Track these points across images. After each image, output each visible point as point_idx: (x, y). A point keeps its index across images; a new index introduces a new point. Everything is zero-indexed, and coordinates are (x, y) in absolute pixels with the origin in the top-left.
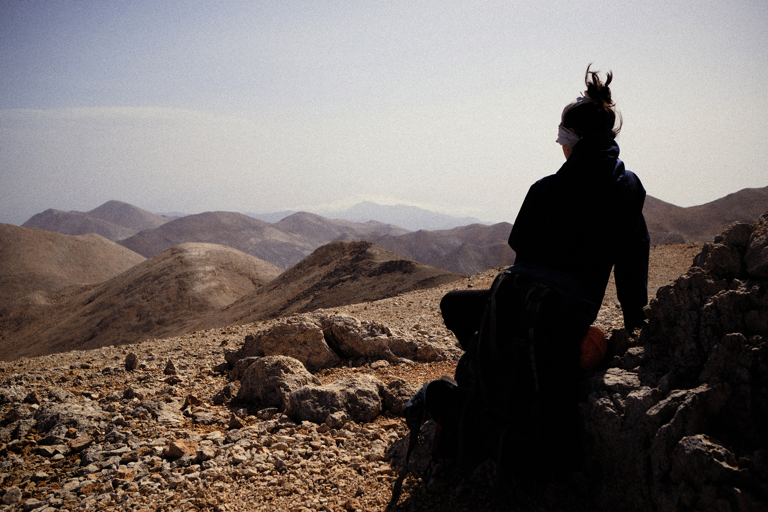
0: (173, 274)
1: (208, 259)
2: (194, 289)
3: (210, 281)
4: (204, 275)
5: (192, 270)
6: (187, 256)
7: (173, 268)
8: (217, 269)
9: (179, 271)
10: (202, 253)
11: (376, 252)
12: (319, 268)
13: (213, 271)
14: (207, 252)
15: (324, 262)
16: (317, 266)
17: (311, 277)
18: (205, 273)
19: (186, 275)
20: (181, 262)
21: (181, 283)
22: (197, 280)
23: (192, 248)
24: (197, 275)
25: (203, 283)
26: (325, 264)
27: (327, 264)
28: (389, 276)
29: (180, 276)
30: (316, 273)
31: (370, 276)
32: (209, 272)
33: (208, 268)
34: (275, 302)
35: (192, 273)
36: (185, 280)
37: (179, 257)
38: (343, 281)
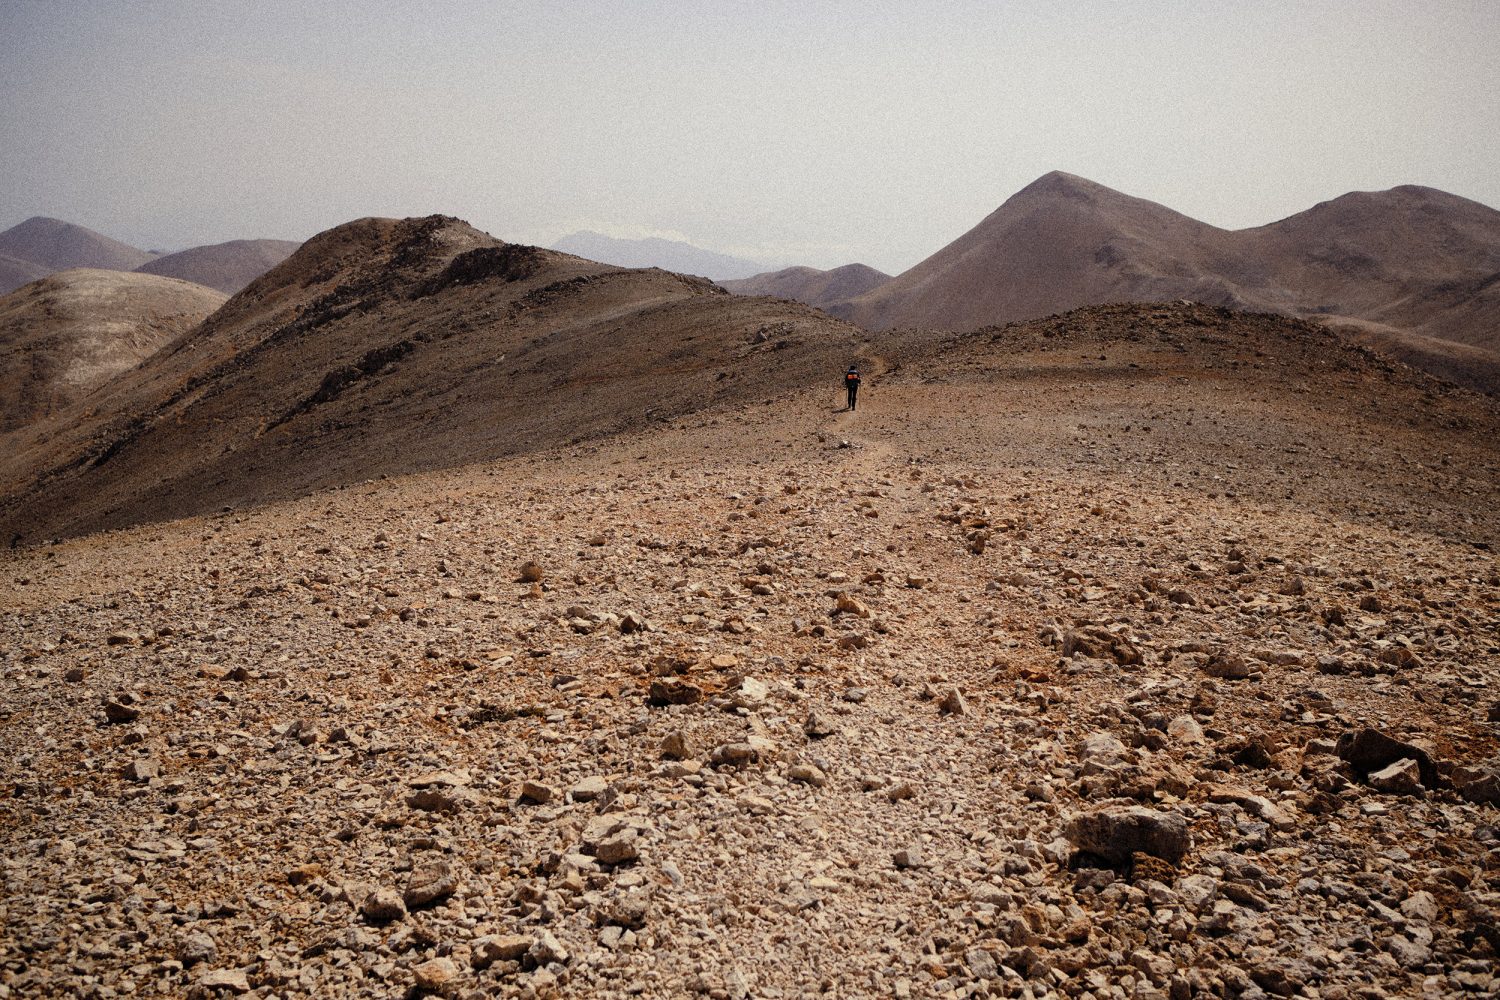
0: (22, 340)
1: (122, 307)
2: (67, 376)
3: (113, 356)
4: (99, 343)
5: (69, 329)
6: (65, 298)
7: (24, 327)
8: (140, 329)
9: (40, 332)
10: (108, 291)
11: (461, 240)
12: (302, 291)
13: (128, 335)
14: (120, 291)
15: (318, 272)
16: (297, 286)
17: (272, 314)
18: (105, 337)
19: (53, 343)
20: (49, 312)
21: (37, 361)
22: (79, 355)
23: (85, 279)
24: (81, 341)
25: (94, 360)
26: (317, 280)
27: (325, 279)
28: (466, 291)
29: (38, 344)
30: (292, 303)
31: (414, 298)
32: (116, 336)
33: (115, 327)
34: (155, 386)
35: (70, 339)
36: (48, 355)
37: (46, 301)
38: (339, 316)
